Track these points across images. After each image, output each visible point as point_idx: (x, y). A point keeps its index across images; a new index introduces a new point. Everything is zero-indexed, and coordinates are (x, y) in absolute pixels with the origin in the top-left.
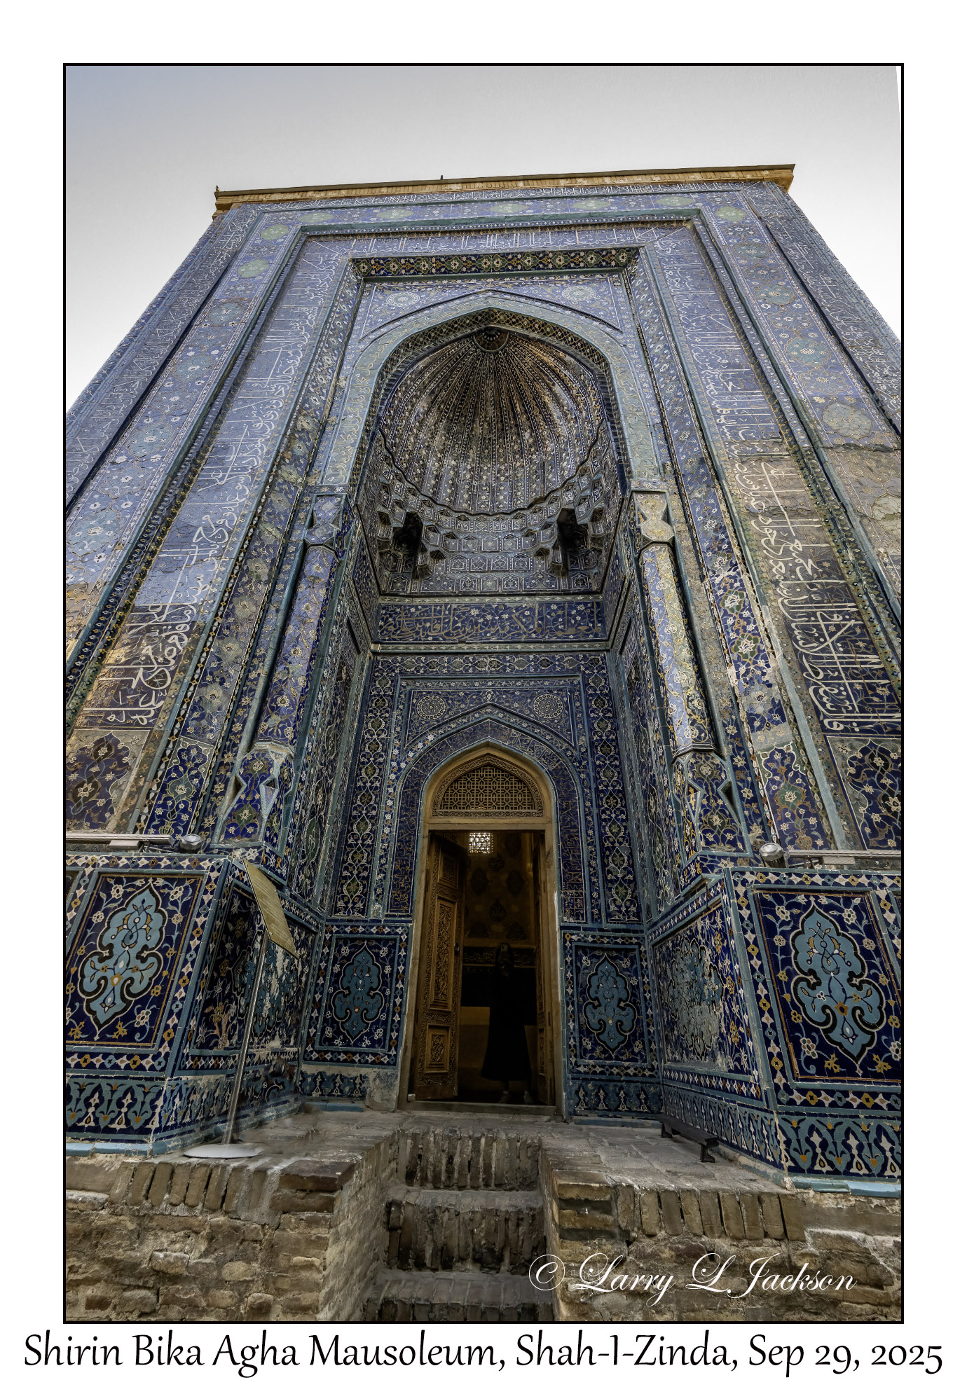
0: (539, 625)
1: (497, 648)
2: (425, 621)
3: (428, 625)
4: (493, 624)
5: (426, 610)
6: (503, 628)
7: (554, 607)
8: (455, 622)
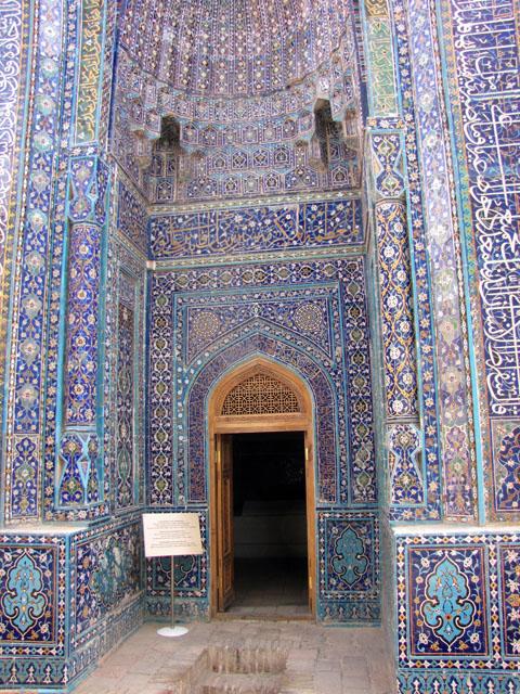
0: (300, 230)
1: (262, 258)
2: (194, 232)
3: (196, 236)
4: (257, 232)
5: (194, 219)
6: (266, 236)
7: (314, 208)
8: (221, 232)
